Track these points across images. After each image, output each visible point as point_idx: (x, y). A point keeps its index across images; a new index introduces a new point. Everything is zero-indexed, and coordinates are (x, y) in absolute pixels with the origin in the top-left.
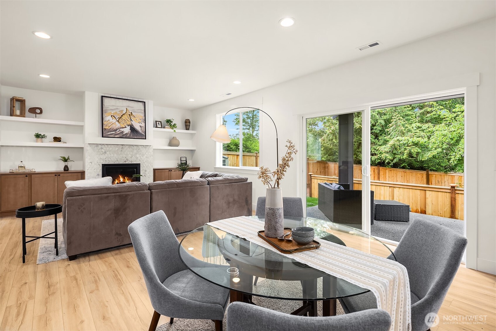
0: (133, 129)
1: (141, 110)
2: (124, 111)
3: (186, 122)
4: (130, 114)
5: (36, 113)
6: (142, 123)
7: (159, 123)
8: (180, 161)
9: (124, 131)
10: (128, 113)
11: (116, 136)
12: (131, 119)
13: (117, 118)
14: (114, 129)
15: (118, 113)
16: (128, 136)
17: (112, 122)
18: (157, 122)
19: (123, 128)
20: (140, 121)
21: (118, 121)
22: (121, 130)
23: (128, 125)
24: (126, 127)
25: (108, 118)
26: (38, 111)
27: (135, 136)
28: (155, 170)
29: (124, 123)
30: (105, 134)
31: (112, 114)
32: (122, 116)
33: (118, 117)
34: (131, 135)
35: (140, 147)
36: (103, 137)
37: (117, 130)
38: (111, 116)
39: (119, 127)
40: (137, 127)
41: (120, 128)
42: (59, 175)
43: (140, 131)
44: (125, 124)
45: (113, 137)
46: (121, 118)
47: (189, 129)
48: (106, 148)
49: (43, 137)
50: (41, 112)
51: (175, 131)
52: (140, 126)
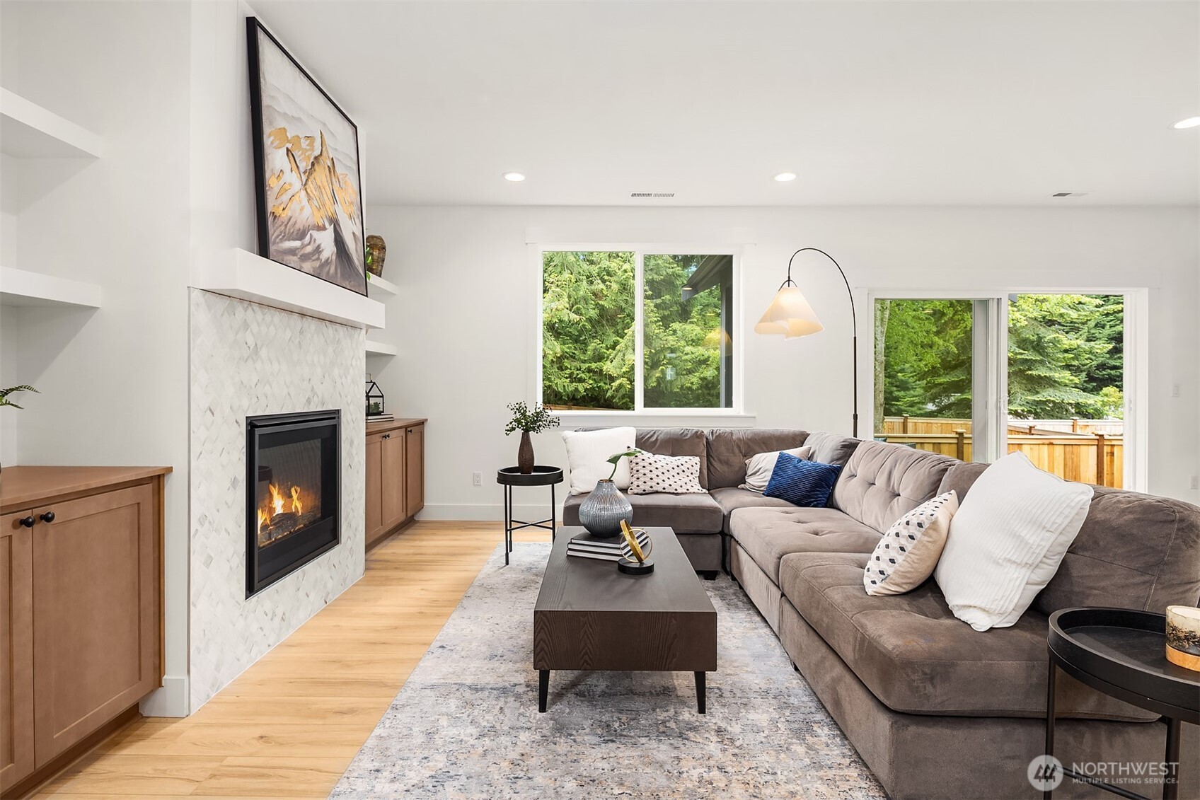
1: (352, 159)
2: (315, 145)
4: (330, 164)
6: (356, 221)
9: (323, 246)
10: (326, 158)
12: (333, 191)
13: (301, 168)
14: (297, 226)
15: (303, 143)
16: (332, 275)
17: (291, 185)
19: (319, 229)
20: (352, 210)
21: (306, 190)
22: (315, 241)
23: (330, 222)
24: (324, 228)
25: (279, 159)
27: (347, 278)
29: (320, 204)
30: (274, 242)
31: (289, 141)
32: (313, 164)
33: (304, 165)
34: (339, 272)
37: (304, 232)
38: (287, 150)
39: (310, 221)
41: (312, 228)
43: (356, 260)
44: (323, 213)
46: (311, 173)
47: (381, 274)
52: (354, 235)
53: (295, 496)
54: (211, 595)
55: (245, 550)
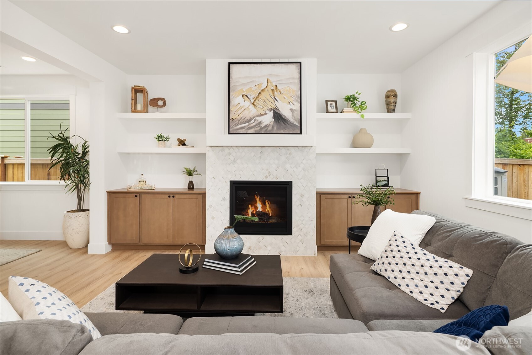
0: (278, 117)
1: (293, 78)
2: (263, 85)
3: (387, 97)
4: (274, 88)
5: (158, 106)
6: (294, 103)
7: (331, 105)
8: (375, 176)
9: (263, 121)
10: (271, 87)
11: (250, 131)
12: (275, 98)
13: (251, 97)
14: (246, 119)
15: (253, 89)
16: (270, 131)
17: (244, 106)
18: (329, 103)
19: (261, 115)
20: (291, 99)
21: (254, 105)
22: (258, 120)
23: (271, 110)
24: (266, 114)
25: (237, 100)
26: (160, 103)
27: (282, 129)
28: (320, 195)
29: (264, 106)
30: (232, 128)
31: (244, 92)
32: (260, 93)
33: (253, 96)
34: (275, 128)
35: (292, 150)
36: (229, 133)
37: (250, 120)
38: (243, 95)
39: (255, 115)
40: (286, 112)
41: (257, 116)
42: (173, 197)
43: (291, 119)
44: (265, 109)
45: (245, 133)
46: (258, 97)
47: (394, 110)
48: (236, 152)
49: (166, 139)
50: (164, 104)
51: (362, 116)
52: (291, 110)
53: (268, 205)
54: (214, 227)
55: (229, 219)
